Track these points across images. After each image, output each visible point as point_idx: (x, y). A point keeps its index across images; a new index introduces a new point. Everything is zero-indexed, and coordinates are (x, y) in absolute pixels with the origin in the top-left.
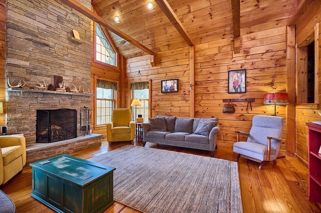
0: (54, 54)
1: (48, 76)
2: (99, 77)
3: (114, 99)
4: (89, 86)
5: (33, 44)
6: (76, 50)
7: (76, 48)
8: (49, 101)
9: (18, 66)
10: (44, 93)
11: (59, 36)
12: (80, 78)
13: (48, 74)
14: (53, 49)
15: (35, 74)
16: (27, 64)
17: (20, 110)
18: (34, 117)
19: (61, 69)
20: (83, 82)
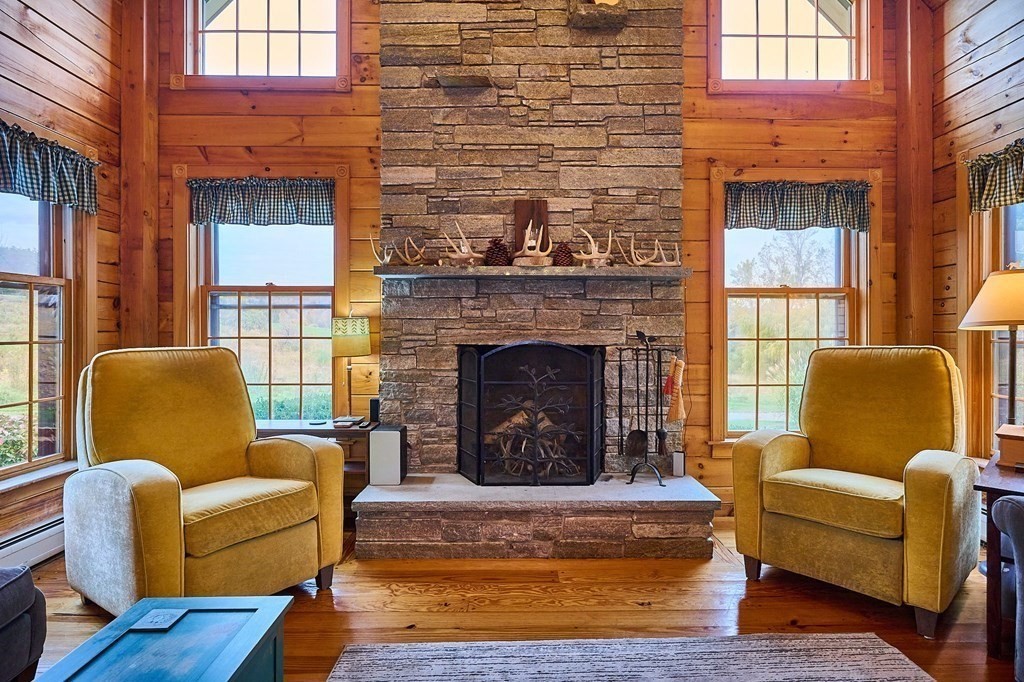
0: (515, 111)
1: (493, 209)
2: (740, 171)
3: (854, 285)
4: (674, 227)
5: (447, 94)
6: (607, 63)
7: (607, 52)
8: (500, 312)
9: (406, 189)
10: (479, 280)
11: (533, 25)
12: (625, 192)
13: (494, 199)
14: (512, 92)
15: (455, 208)
16: (428, 175)
17: (412, 344)
18: (449, 371)
19: (542, 167)
20: (642, 211)
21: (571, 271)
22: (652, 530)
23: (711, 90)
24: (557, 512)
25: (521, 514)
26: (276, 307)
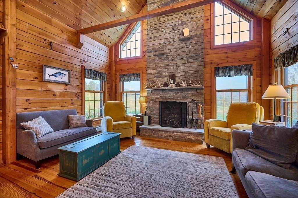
0: (170, 58)
1: (166, 77)
2: (218, 65)
4: (202, 78)
5: (158, 57)
6: (187, 46)
7: (187, 44)
8: (167, 95)
9: (151, 74)
10: (163, 90)
11: (173, 41)
12: (191, 72)
13: (166, 75)
14: (169, 55)
15: (159, 77)
16: (155, 71)
17: (152, 101)
18: (158, 106)
19: (175, 68)
20: (194, 75)
21: (179, 88)
22: (191, 137)
23: (211, 48)
24: (173, 132)
25: (166, 132)
26: (132, 95)
